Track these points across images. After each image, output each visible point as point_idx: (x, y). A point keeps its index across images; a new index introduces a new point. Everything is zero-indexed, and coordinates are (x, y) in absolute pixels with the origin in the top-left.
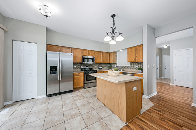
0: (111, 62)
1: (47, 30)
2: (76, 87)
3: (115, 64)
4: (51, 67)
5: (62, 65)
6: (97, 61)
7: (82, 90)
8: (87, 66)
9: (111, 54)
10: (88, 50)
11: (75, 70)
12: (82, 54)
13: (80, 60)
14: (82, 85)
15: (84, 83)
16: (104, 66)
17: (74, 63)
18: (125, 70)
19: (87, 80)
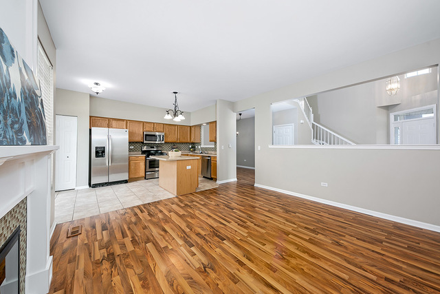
0: (192, 141)
1: (91, 97)
2: (132, 176)
3: (200, 144)
4: (96, 148)
5: (112, 145)
6: (169, 140)
7: (143, 182)
8: (151, 147)
9: (193, 129)
10: (154, 123)
11: (132, 153)
12: (143, 129)
13: (139, 139)
14: (142, 174)
15: (146, 172)
16: (182, 146)
17: (131, 143)
18: (209, 152)
19: (150, 168)
